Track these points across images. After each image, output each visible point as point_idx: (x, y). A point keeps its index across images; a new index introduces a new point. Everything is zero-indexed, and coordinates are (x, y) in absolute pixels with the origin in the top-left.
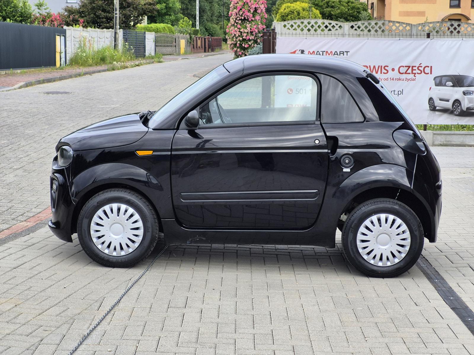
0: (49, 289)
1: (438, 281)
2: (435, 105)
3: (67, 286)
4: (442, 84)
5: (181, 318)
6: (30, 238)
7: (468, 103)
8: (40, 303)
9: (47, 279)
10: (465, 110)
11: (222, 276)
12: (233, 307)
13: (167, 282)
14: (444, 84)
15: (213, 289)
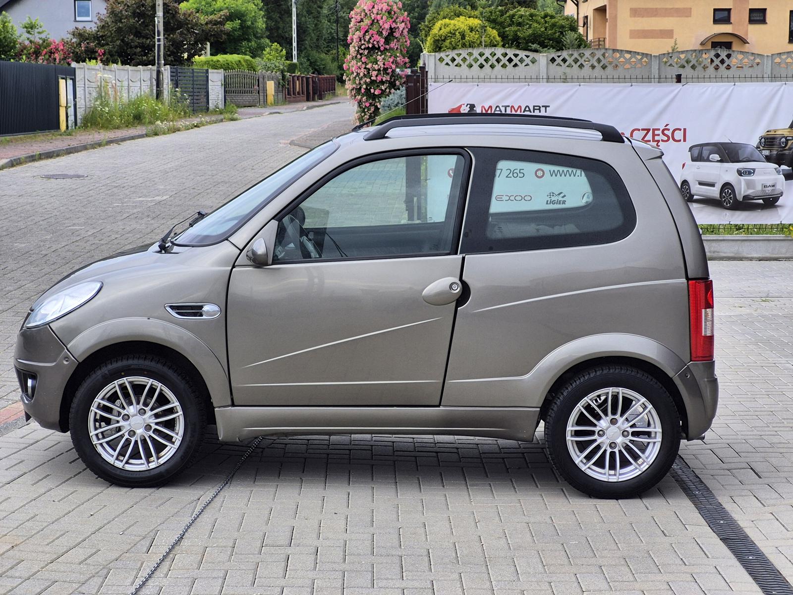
0: (66, 518)
1: (700, 493)
2: (692, 192)
3: (95, 513)
4: (704, 157)
5: (283, 564)
6: (31, 431)
7: (746, 188)
8: (53, 542)
9: (61, 500)
10: (741, 200)
11: (349, 491)
12: (368, 543)
13: (259, 502)
14: (705, 158)
15: (335, 513)
